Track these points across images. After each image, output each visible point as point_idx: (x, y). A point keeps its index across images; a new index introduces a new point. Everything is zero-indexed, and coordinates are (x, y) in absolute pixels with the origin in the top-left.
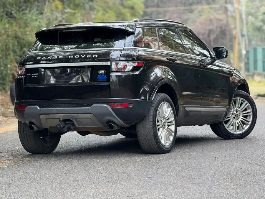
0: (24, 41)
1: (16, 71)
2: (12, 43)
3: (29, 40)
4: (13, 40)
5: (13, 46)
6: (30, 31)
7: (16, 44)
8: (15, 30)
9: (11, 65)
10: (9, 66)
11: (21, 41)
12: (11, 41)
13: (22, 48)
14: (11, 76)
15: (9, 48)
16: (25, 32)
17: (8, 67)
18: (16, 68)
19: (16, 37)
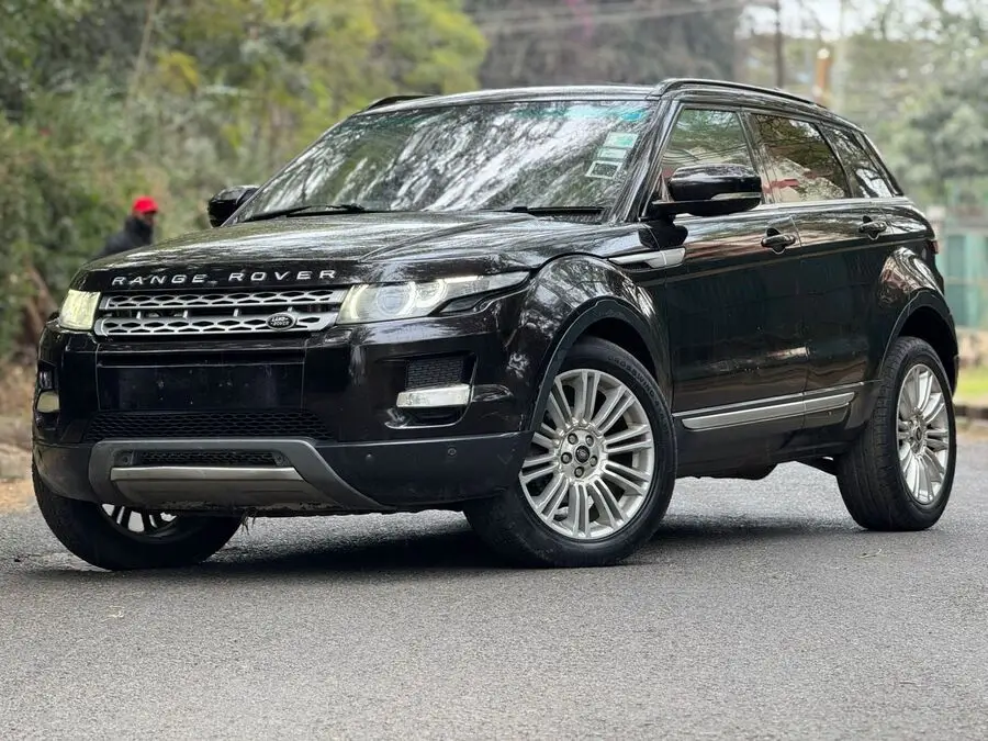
0: (66, 193)
1: (36, 299)
2: (25, 197)
3: (83, 189)
4: (26, 185)
5: (29, 207)
6: (83, 158)
7: (40, 200)
8: (34, 152)
9: (19, 275)
10: (14, 279)
11: (56, 191)
12: (22, 191)
13: (56, 217)
14: (17, 318)
15: (15, 213)
16: (70, 158)
17: (9, 283)
18: (36, 287)
19: (39, 177)
